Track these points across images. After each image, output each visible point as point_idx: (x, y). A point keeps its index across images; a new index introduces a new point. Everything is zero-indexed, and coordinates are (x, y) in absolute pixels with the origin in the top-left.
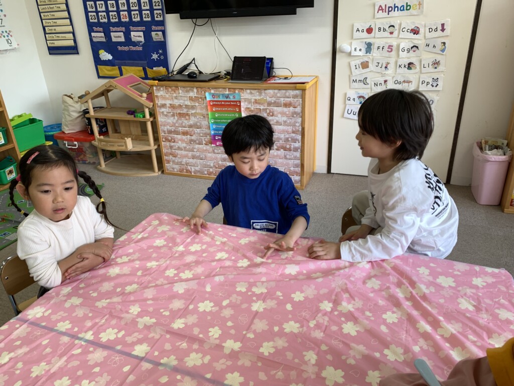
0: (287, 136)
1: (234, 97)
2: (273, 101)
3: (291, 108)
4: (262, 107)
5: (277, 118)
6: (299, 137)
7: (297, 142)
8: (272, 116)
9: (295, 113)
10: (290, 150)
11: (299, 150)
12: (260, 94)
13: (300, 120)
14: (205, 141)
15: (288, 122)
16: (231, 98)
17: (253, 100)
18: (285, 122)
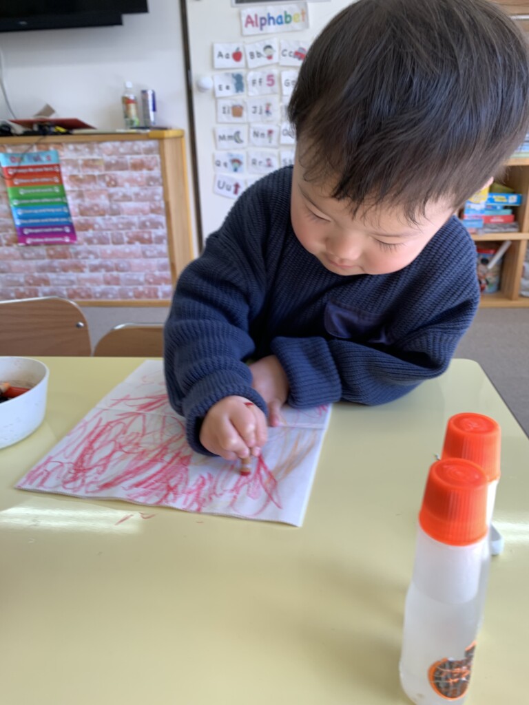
0: (143, 218)
1: (49, 158)
2: (113, 162)
3: (145, 172)
4: (96, 173)
5: (123, 190)
6: (163, 219)
7: (160, 227)
8: (116, 185)
9: (151, 179)
10: (150, 241)
11: (165, 241)
12: (91, 151)
13: (160, 190)
14: (6, 239)
15: (142, 194)
16: (44, 161)
17: (80, 162)
18: (137, 195)
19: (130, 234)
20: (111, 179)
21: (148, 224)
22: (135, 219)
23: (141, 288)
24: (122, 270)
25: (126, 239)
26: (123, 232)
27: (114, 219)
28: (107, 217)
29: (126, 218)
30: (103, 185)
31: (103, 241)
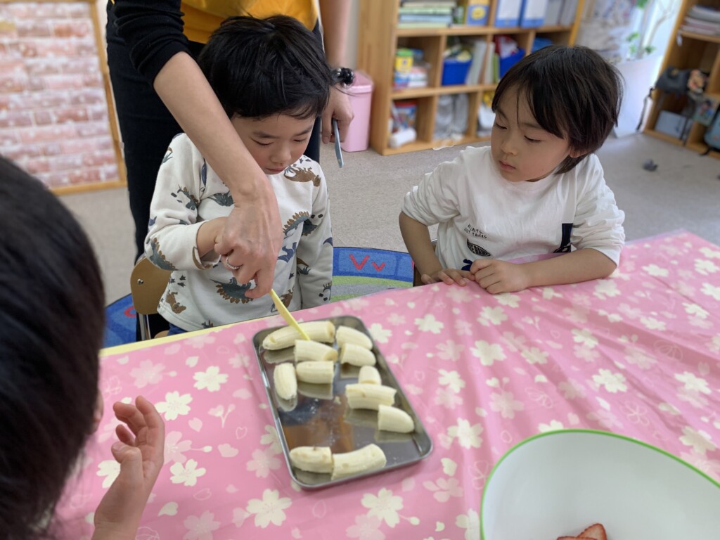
0: (75, 93)
2: (29, 27)
3: (74, 40)
4: (6, 41)
5: (45, 60)
9: (82, 48)
10: (86, 118)
11: (106, 118)
15: (72, 65)
18: (65, 67)
19: (60, 112)
20: (28, 49)
21: (82, 99)
22: (65, 94)
23: (78, 172)
24: (52, 154)
25: (54, 118)
26: (51, 111)
27: (37, 96)
28: (26, 93)
29: (52, 94)
30: (17, 55)
31: (22, 122)
